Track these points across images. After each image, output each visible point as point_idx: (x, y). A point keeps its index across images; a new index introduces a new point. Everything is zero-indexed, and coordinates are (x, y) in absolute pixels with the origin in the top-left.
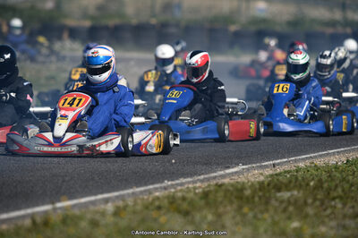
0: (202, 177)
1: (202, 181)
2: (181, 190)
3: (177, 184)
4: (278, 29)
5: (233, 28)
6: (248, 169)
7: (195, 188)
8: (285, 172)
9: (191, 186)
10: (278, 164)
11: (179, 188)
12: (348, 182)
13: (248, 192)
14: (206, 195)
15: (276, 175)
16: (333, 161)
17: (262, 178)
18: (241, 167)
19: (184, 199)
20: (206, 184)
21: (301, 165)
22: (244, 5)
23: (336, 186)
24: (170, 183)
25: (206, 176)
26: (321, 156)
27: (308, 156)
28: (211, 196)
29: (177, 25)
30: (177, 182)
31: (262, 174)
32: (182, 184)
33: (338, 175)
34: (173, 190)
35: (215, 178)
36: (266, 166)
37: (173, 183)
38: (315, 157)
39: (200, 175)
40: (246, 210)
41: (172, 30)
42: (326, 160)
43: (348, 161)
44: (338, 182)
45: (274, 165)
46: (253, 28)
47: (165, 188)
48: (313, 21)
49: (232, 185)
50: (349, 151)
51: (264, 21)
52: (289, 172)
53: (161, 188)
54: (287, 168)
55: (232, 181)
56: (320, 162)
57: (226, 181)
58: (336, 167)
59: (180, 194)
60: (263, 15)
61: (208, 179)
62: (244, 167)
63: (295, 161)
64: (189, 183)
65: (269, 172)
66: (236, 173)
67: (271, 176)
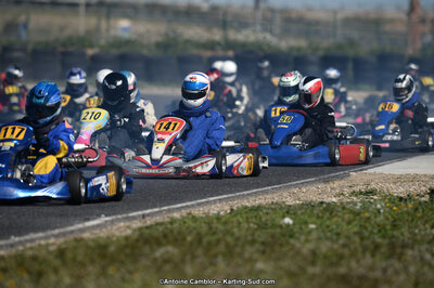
0: (56, 231)
1: (57, 236)
2: (31, 248)
3: (27, 241)
4: (145, 52)
5: (90, 52)
6: (112, 222)
7: (48, 245)
8: (157, 224)
9: (43, 242)
10: (148, 215)
11: (29, 245)
12: (232, 235)
13: (112, 249)
14: (61, 253)
15: (147, 228)
16: (214, 210)
17: (129, 232)
18: (103, 219)
19: (34, 258)
20: (61, 240)
21: (176, 215)
22: (104, 24)
23: (218, 241)
24: (17, 239)
25: (62, 230)
26: (199, 205)
27: (184, 204)
28: (69, 255)
29: (23, 49)
30: (27, 237)
31: (128, 227)
32: (32, 241)
33: (221, 227)
34: (21, 248)
35: (72, 232)
36: (134, 218)
37: (22, 239)
38: (193, 206)
39: (54, 229)
40: (111, 270)
41: (17, 54)
42: (206, 209)
43: (232, 210)
44: (220, 235)
45: (144, 216)
46: (115, 52)
47: (12, 246)
48: (187, 42)
49: (93, 240)
50: (233, 199)
51: (128, 42)
52: (161, 224)
53: (7, 245)
54: (158, 219)
55: (92, 237)
56: (198, 212)
57: (86, 235)
58: (218, 217)
59: (30, 253)
60: (126, 35)
61: (64, 234)
62: (108, 219)
63: (169, 211)
64: (41, 238)
65: (137, 224)
66: (98, 226)
67: (140, 229)
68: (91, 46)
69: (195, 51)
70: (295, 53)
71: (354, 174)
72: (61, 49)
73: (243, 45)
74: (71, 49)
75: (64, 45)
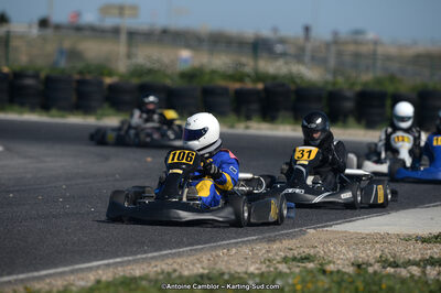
68: (110, 74)
69: (222, 83)
70: (330, 88)
71: (312, 231)
72: (77, 77)
73: (274, 78)
74: (88, 77)
75: (81, 73)
